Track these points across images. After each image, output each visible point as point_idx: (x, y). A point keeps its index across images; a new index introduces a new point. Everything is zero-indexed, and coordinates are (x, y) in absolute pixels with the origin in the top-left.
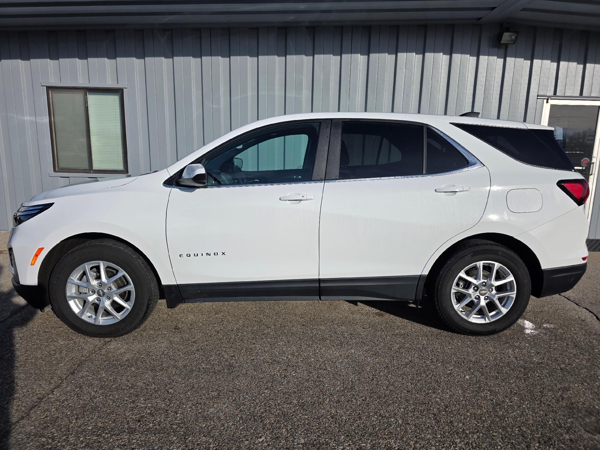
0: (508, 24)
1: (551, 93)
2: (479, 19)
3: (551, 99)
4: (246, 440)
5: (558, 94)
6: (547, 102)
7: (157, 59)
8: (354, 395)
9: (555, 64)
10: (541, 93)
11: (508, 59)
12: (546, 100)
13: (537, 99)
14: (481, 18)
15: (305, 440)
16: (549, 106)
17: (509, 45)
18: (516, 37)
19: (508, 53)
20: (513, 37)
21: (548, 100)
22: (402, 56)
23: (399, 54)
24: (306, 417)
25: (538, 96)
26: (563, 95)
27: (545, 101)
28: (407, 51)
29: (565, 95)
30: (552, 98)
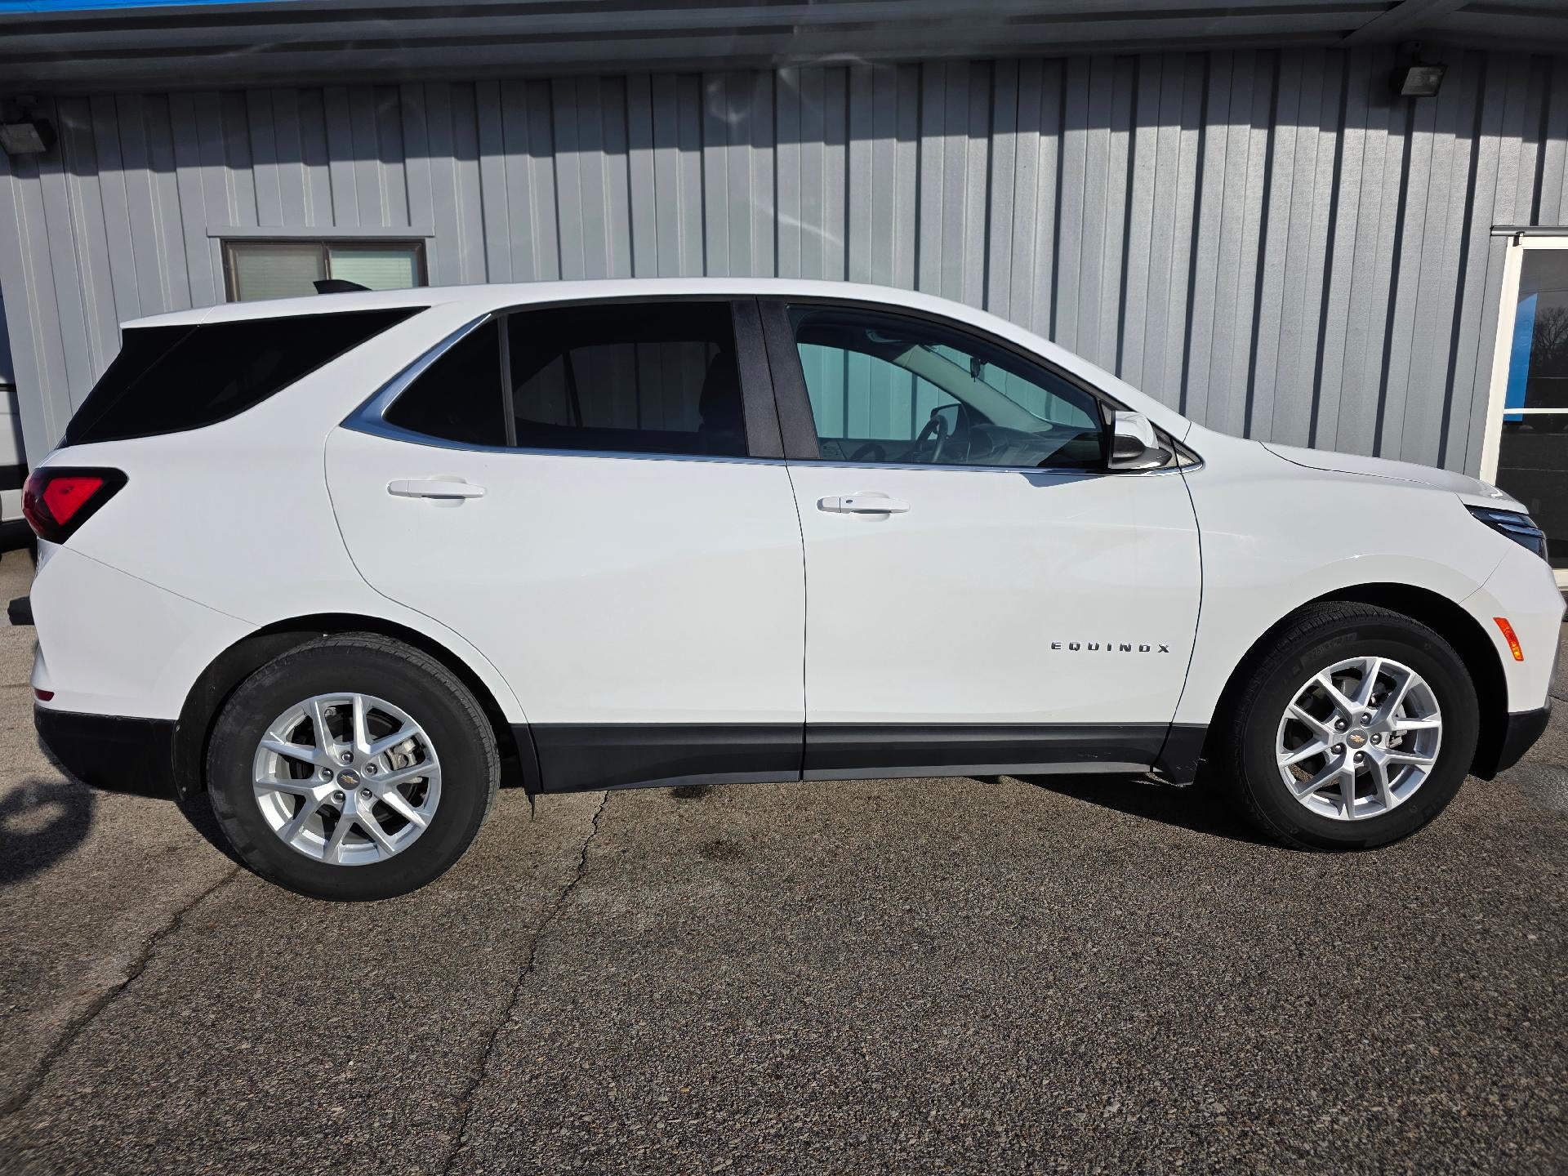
0: (1417, 45)
1: (1525, 221)
2: (1347, 33)
3: (1524, 236)
4: (1078, 1112)
5: (1542, 222)
6: (1516, 243)
7: (513, 159)
8: (1278, 993)
9: (1535, 147)
10: (1498, 222)
11: (1417, 136)
12: (1512, 238)
13: (1491, 235)
14: (1351, 31)
15: (1225, 1106)
16: (1521, 253)
17: (1419, 100)
18: (1440, 79)
19: (1417, 119)
20: (1433, 79)
21: (1516, 238)
22: (1146, 135)
23: (1140, 131)
24: (1191, 1050)
25: (1492, 228)
26: (1555, 225)
27: (1511, 240)
28: (1159, 123)
29: (1561, 224)
30: (1527, 233)
